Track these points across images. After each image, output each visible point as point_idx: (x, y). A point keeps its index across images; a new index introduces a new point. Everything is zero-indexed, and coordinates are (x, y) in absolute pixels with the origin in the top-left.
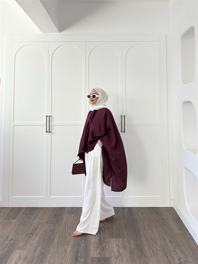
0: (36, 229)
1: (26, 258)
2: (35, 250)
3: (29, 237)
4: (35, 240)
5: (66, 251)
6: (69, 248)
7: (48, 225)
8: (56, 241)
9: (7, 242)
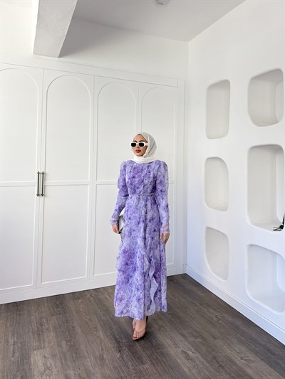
0: (42, 325)
1: (54, 356)
2: (60, 346)
3: (39, 335)
4: (51, 336)
5: (99, 337)
6: (101, 334)
7: (55, 317)
8: (79, 330)
9: (12, 347)
